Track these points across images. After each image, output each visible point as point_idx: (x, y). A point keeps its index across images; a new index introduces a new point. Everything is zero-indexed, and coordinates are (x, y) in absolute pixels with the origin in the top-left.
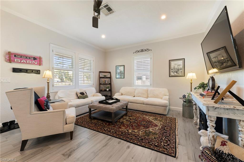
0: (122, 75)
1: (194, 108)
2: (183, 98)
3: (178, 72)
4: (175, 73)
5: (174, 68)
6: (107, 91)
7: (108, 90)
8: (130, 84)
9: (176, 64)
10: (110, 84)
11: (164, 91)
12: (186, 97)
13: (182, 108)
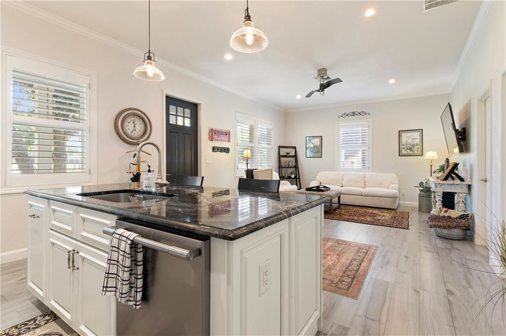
0: (318, 152)
1: (432, 197)
2: (420, 186)
3: (413, 149)
4: (409, 150)
5: (407, 143)
6: (293, 178)
7: (293, 176)
8: (333, 167)
9: (409, 137)
10: (296, 167)
11: (392, 176)
12: (424, 184)
13: (418, 203)
